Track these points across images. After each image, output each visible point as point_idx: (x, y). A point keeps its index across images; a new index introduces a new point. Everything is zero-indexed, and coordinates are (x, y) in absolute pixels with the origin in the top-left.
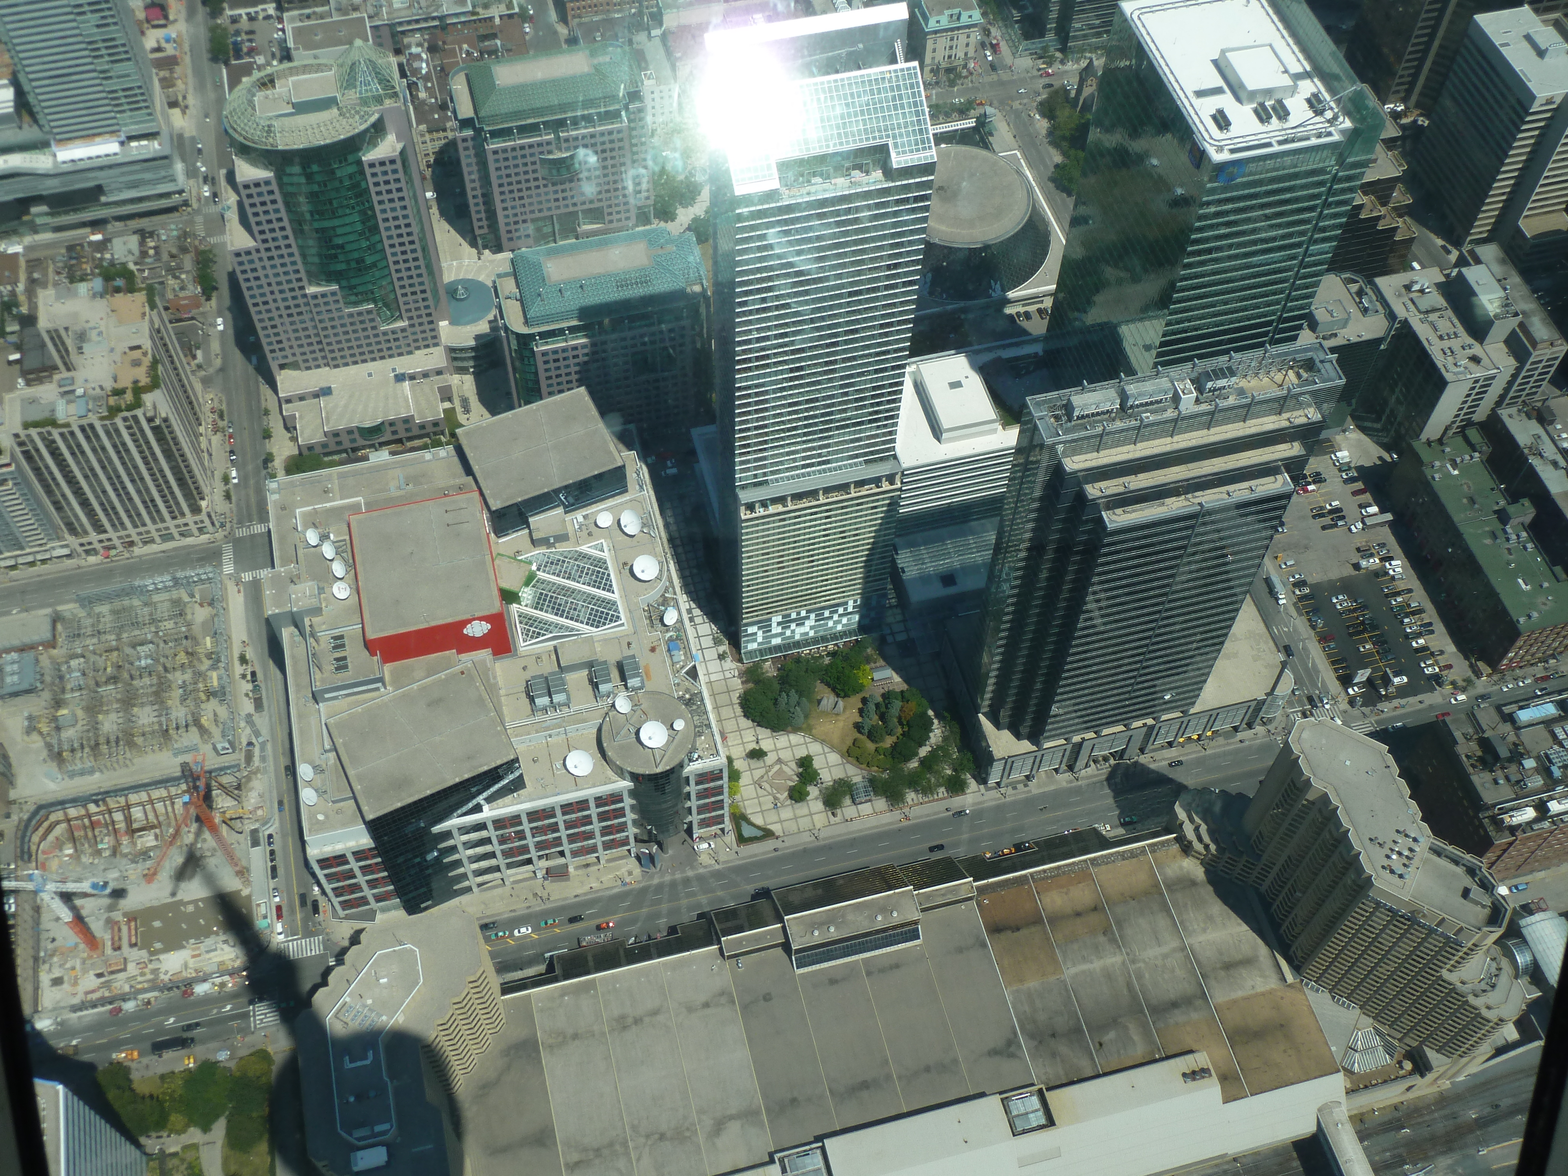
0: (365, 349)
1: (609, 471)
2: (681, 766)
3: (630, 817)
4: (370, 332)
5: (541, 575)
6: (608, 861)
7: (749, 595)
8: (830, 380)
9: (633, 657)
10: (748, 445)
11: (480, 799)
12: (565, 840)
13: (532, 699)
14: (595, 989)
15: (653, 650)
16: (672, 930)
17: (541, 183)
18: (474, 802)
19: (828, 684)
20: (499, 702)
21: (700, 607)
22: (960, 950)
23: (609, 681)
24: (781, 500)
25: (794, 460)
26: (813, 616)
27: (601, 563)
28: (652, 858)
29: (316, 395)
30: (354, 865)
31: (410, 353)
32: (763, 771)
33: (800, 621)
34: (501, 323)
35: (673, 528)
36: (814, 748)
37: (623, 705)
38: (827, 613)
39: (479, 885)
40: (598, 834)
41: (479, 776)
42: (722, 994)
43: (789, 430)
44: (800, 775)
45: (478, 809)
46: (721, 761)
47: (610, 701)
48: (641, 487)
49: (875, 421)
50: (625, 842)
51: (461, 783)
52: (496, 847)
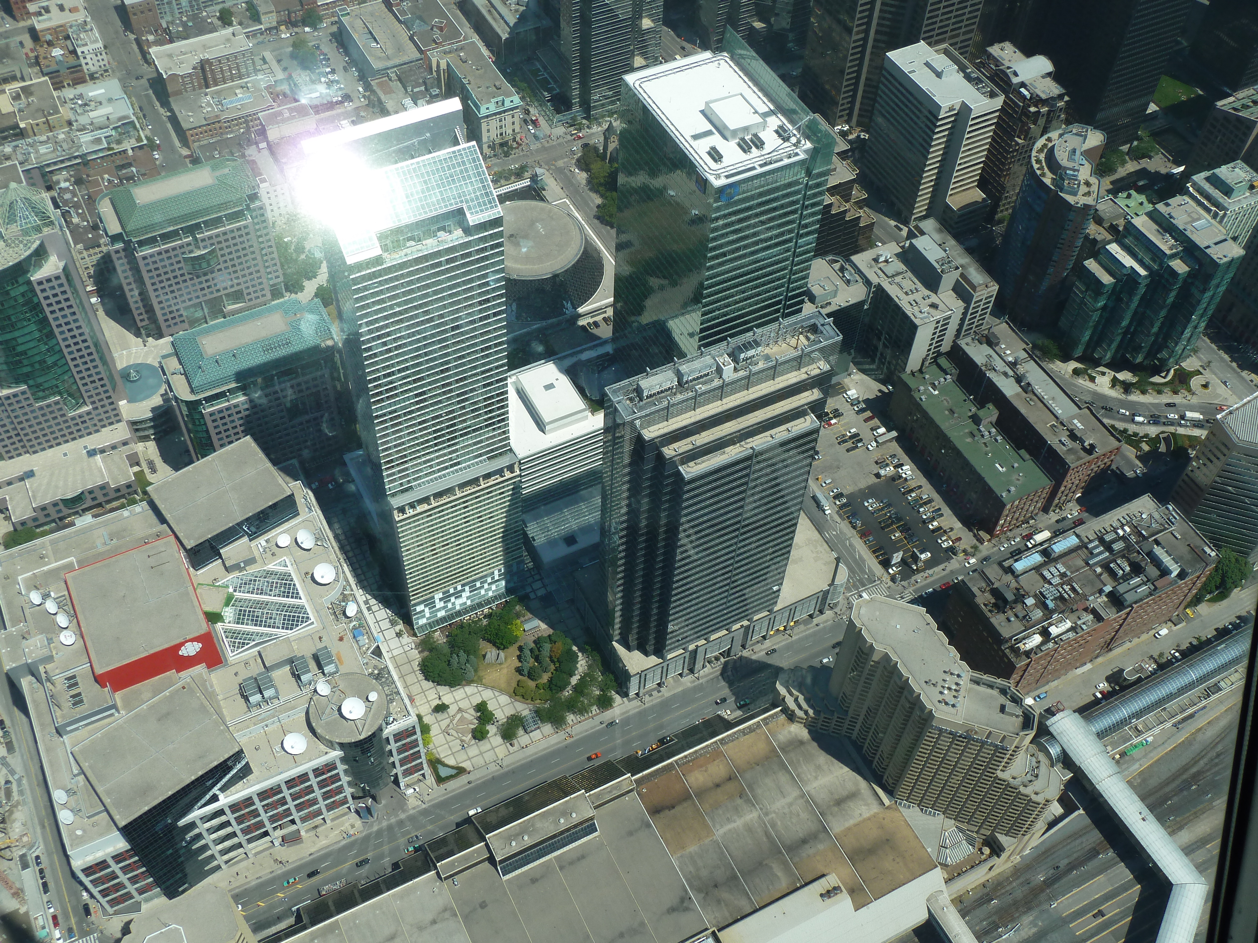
0: (58, 434)
1: (282, 500)
2: (380, 729)
3: (345, 779)
4: (60, 420)
5: (238, 595)
6: (333, 820)
7: (413, 580)
8: (449, 399)
9: (326, 647)
10: (392, 461)
11: (215, 790)
12: (293, 810)
13: (246, 699)
14: (339, 928)
15: (341, 639)
16: (395, 866)
17: (187, 277)
18: (211, 794)
19: (489, 641)
20: (219, 706)
21: (375, 597)
22: (630, 834)
23: (309, 671)
24: (426, 500)
25: (431, 466)
26: (467, 588)
27: (286, 577)
28: (368, 810)
29: (21, 479)
30: (115, 867)
31: (97, 431)
32: (448, 720)
33: (458, 594)
34: (171, 395)
35: (342, 537)
36: (487, 695)
37: (323, 688)
38: (478, 584)
39: (226, 862)
40: (320, 799)
41: (211, 771)
42: (445, 910)
43: (422, 443)
44: (479, 718)
45: (215, 798)
46: (412, 720)
47: (312, 687)
48: (310, 509)
49: (490, 425)
50: (344, 801)
51: (197, 780)
52: (236, 828)
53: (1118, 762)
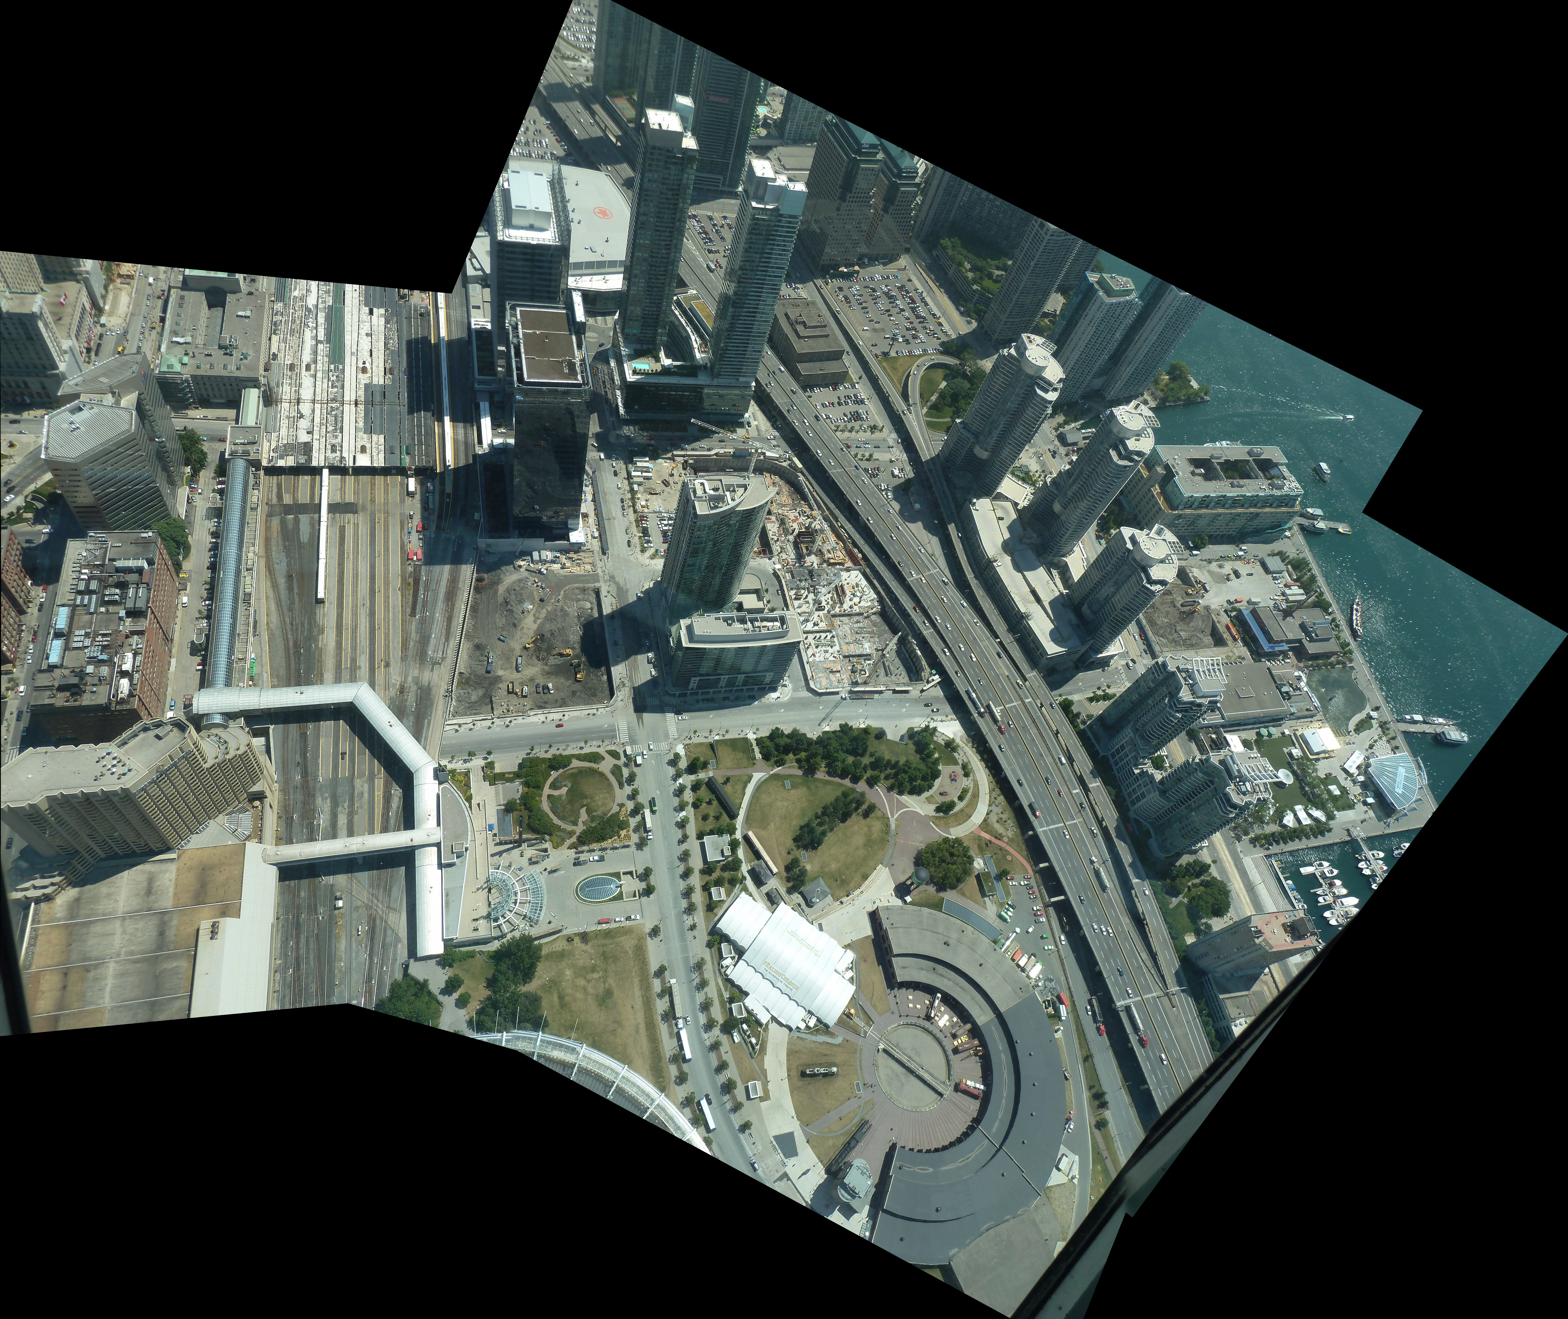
53: (254, 685)
